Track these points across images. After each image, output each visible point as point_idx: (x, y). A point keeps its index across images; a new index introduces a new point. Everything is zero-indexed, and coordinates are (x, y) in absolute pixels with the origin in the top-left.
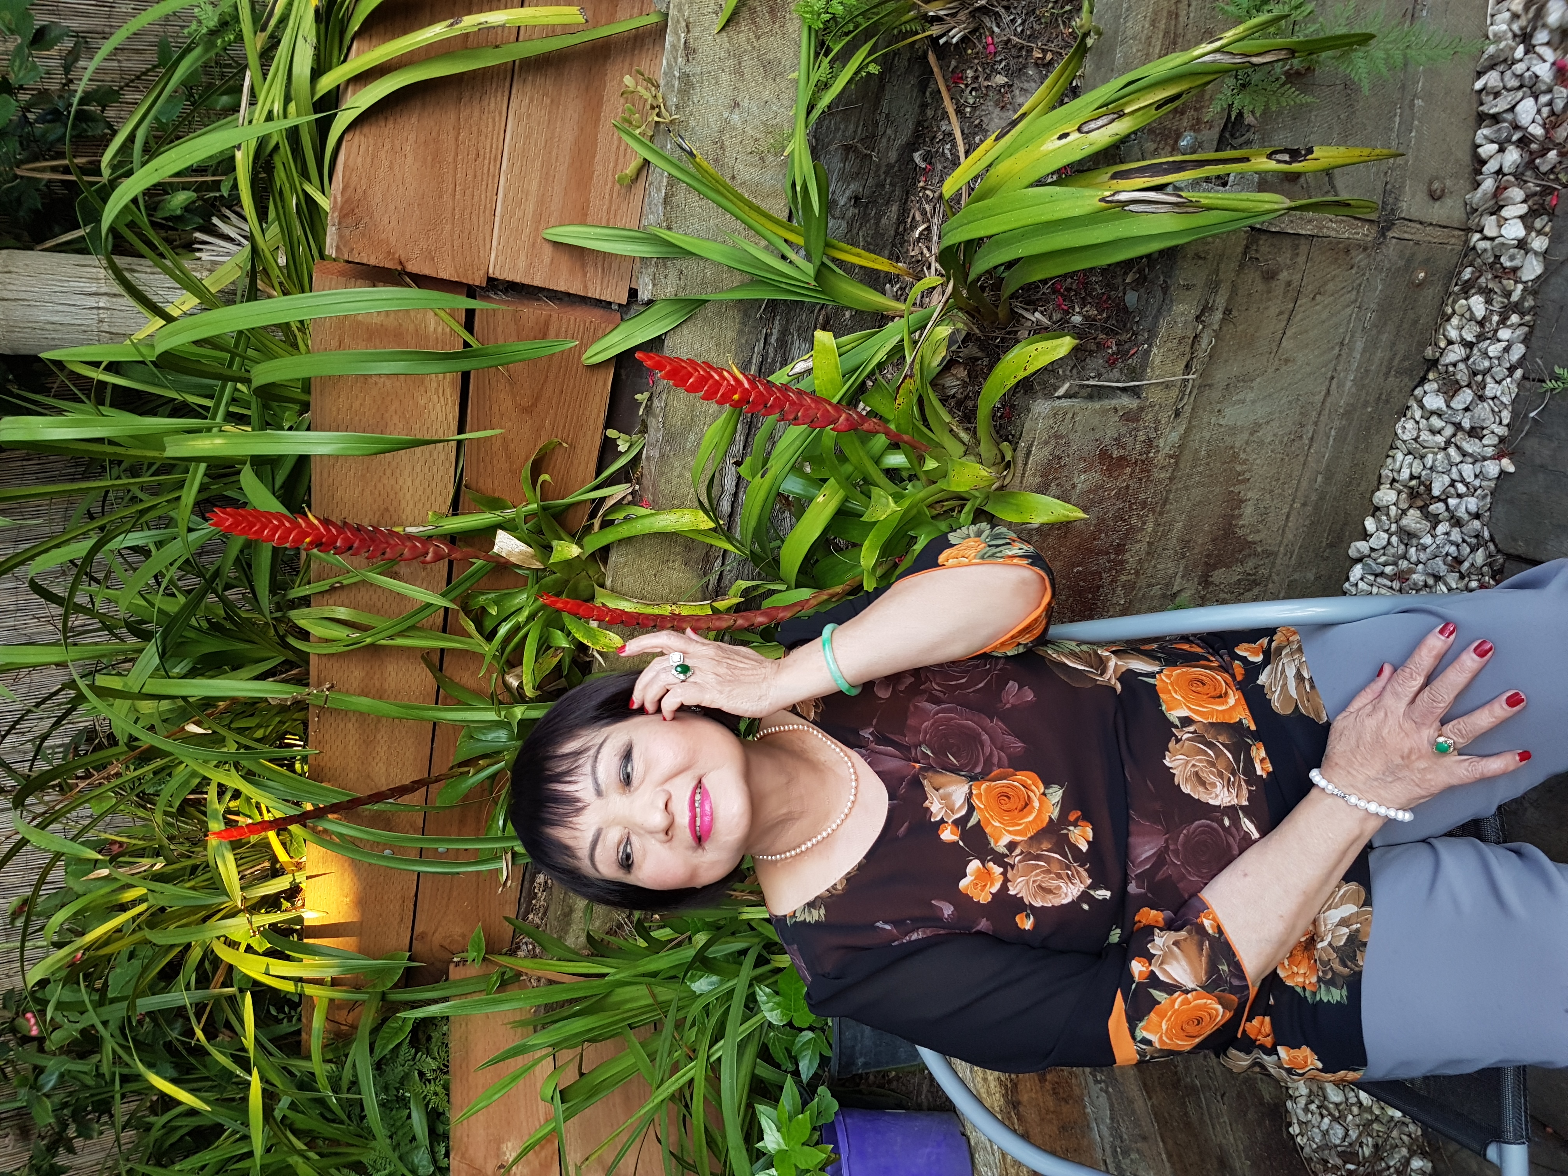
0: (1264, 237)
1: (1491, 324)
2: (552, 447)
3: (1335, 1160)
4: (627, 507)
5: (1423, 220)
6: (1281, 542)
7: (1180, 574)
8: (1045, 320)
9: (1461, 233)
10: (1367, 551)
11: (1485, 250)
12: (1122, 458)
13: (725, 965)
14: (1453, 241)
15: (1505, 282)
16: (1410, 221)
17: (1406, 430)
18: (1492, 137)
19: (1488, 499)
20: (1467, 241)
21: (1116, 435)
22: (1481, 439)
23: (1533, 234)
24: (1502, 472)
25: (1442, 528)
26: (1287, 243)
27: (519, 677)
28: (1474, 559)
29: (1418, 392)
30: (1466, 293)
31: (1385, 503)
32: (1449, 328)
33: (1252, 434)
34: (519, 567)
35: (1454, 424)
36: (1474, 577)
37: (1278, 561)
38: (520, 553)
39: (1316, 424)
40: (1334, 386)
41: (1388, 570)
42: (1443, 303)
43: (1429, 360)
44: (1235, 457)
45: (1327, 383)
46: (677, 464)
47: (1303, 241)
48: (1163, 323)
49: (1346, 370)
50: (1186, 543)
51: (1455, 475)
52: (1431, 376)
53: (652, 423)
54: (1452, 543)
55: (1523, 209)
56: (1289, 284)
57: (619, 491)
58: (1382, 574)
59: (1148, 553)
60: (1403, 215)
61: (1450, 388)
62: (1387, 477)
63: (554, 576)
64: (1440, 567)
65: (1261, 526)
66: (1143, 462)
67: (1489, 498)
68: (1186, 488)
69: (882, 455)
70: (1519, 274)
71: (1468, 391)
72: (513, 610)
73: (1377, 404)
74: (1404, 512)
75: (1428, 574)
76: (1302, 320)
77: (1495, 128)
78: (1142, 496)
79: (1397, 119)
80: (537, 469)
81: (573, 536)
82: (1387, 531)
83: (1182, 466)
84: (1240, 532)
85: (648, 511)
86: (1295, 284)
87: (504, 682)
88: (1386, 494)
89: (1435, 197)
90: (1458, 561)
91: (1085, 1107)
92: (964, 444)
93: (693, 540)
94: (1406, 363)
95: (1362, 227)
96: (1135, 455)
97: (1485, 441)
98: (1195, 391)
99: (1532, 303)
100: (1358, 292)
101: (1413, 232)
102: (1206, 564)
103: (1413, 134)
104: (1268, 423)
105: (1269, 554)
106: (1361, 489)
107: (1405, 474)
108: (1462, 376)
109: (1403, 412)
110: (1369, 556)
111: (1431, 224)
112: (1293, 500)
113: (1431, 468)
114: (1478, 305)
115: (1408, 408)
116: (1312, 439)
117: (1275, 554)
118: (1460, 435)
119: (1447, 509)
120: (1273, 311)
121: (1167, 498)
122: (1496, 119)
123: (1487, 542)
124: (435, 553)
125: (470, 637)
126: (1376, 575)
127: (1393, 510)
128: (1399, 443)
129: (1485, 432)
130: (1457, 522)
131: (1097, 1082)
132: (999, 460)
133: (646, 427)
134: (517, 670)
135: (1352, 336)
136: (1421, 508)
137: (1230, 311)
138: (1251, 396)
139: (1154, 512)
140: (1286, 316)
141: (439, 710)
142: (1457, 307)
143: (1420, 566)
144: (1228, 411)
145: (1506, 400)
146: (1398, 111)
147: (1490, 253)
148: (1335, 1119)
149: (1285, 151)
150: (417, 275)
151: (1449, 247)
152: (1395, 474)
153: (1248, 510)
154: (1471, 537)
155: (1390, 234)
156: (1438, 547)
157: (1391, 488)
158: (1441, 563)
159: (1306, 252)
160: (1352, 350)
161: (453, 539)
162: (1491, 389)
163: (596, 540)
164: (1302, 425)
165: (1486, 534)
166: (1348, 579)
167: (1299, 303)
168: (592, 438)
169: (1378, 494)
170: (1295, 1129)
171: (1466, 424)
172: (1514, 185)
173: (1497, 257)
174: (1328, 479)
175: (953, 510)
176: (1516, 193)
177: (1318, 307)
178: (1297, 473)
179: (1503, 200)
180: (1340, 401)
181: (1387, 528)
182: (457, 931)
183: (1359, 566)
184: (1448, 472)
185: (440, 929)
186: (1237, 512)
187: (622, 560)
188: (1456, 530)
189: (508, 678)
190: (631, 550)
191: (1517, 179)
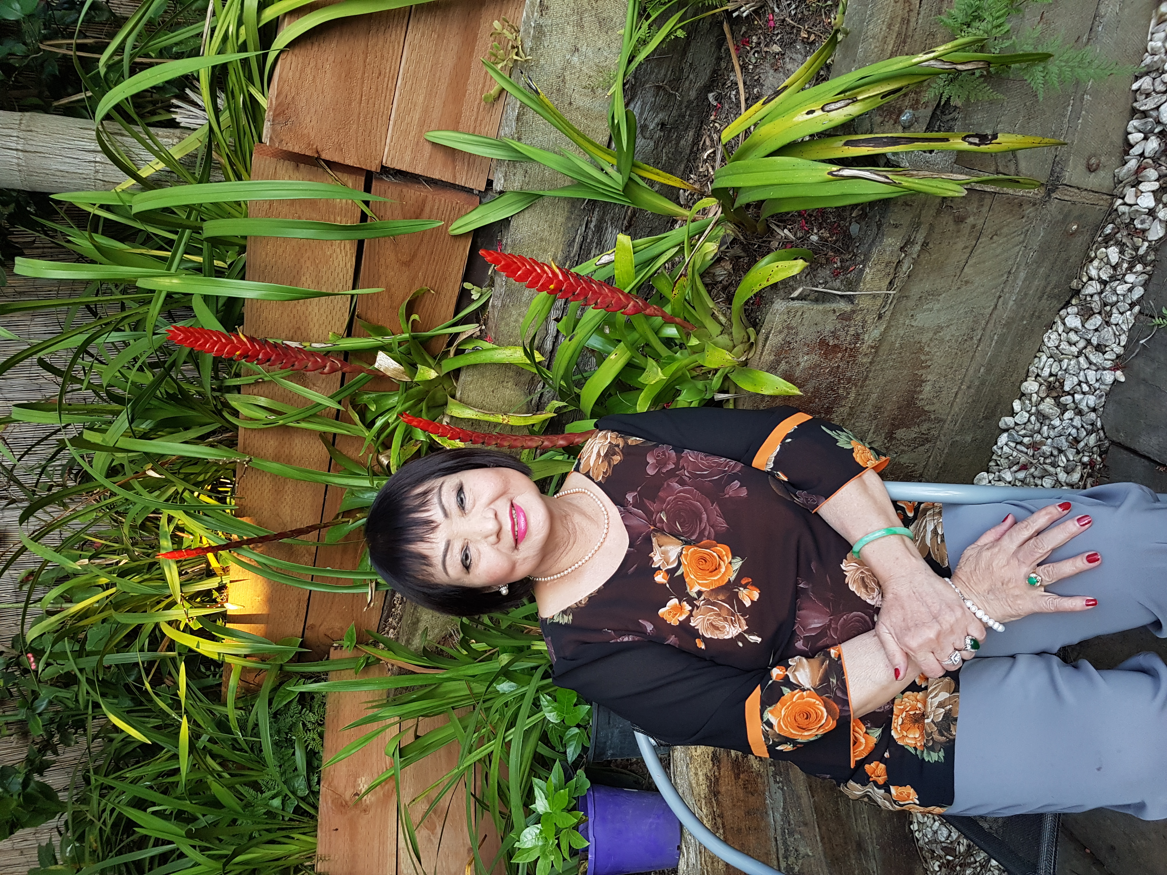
1: (1122, 269)
2: (422, 292)
3: (939, 852)
4: (476, 341)
5: (1080, 186)
6: (949, 413)
7: (872, 431)
8: (791, 236)
9: (1108, 197)
10: (1012, 425)
11: (1124, 213)
12: (836, 346)
13: (521, 676)
14: (1102, 202)
15: (1135, 239)
16: (1070, 186)
17: (1051, 339)
18: (1140, 128)
19: (1103, 399)
20: (1112, 204)
21: (833, 329)
22: (1104, 353)
23: (1161, 206)
25: (1068, 415)
26: (975, 197)
27: (388, 457)
28: (1088, 440)
29: (1063, 312)
30: (1107, 243)
31: (1029, 391)
32: (1091, 267)
33: (935, 334)
34: (393, 379)
35: (1086, 340)
36: (1086, 454)
37: (946, 426)
38: (394, 370)
39: (984, 330)
40: (1000, 303)
41: (1026, 440)
42: (1089, 249)
43: (1073, 290)
44: (921, 349)
45: (995, 300)
46: (514, 312)
47: (987, 196)
48: (875, 250)
49: (1011, 293)
50: (878, 409)
51: (1082, 378)
52: (1074, 302)
53: (498, 281)
54: (1074, 427)
55: (1156, 186)
56: (974, 226)
57: (471, 329)
58: (1021, 443)
59: (849, 414)
60: (1065, 182)
61: (1086, 313)
62: (1033, 372)
63: (418, 388)
64: (1063, 443)
65: (935, 400)
66: (851, 350)
68: (882, 370)
69: (661, 326)
70: (1146, 234)
71: (1098, 317)
72: (387, 408)
73: (1031, 319)
74: (1043, 399)
75: (1054, 447)
76: (981, 254)
77: (1143, 121)
78: (849, 374)
79: (1070, 108)
80: (410, 309)
81: (435, 358)
82: (1028, 412)
83: (880, 354)
84: (919, 404)
85: (492, 346)
86: (979, 227)
87: (378, 460)
88: (1030, 384)
89: (1091, 169)
90: (1077, 441)
91: (765, 799)
92: (721, 324)
93: (522, 370)
94: (1056, 291)
96: (846, 344)
97: (1107, 356)
98: (895, 302)
99: (1153, 257)
100: (1026, 235)
101: (1071, 195)
102: (893, 424)
103: (1080, 121)
104: (948, 326)
105: (939, 420)
106: (1013, 379)
107: (1046, 372)
108: (1096, 306)
109: (1051, 325)
110: (1014, 428)
111: (1086, 190)
112: (962, 383)
113: (1065, 370)
114: (1113, 253)
115: (1054, 323)
116: (980, 339)
117: (945, 421)
118: (1089, 348)
119: (1074, 401)
120: (960, 245)
121: (867, 376)
122: (1145, 114)
123: (1099, 430)
124: (331, 367)
125: (356, 424)
126: (1017, 443)
127: (1035, 397)
128: (1045, 348)
129: (1107, 349)
130: (1079, 412)
131: (776, 782)
132: (746, 339)
133: (493, 283)
134: (387, 452)
135: (1018, 268)
136: (1055, 398)
137: (927, 244)
138: (937, 306)
139: (856, 386)
140: (969, 250)
141: (330, 476)
142: (1098, 253)
143: (1050, 440)
144: (919, 316)
145: (1125, 327)
146: (1072, 102)
147: (1127, 215)
149: (976, 136)
150: (330, 161)
151: (1098, 208)
152: (1039, 371)
153: (927, 388)
154: (1087, 424)
155: (1054, 195)
156: (1063, 429)
157: (1035, 381)
158: (1064, 441)
159: (989, 203)
160: (1016, 278)
161: (347, 355)
162: (1116, 318)
163: (450, 364)
164: (973, 330)
165: (1099, 424)
166: (996, 444)
167: (980, 240)
168: (453, 287)
169: (1025, 384)
170: (915, 827)
171: (1095, 341)
172: (1151, 167)
173: (1133, 220)
174: (988, 371)
175: (709, 373)
176: (1152, 173)
177: (994, 245)
178: (966, 364)
179: (1142, 177)
180: (1005, 313)
181: (1028, 409)
182: (337, 625)
183: (1005, 435)
184: (1077, 375)
185: (325, 623)
186: (918, 389)
187: (469, 379)
188: (1078, 418)
189: (380, 457)
190: (476, 373)
191: (1154, 162)
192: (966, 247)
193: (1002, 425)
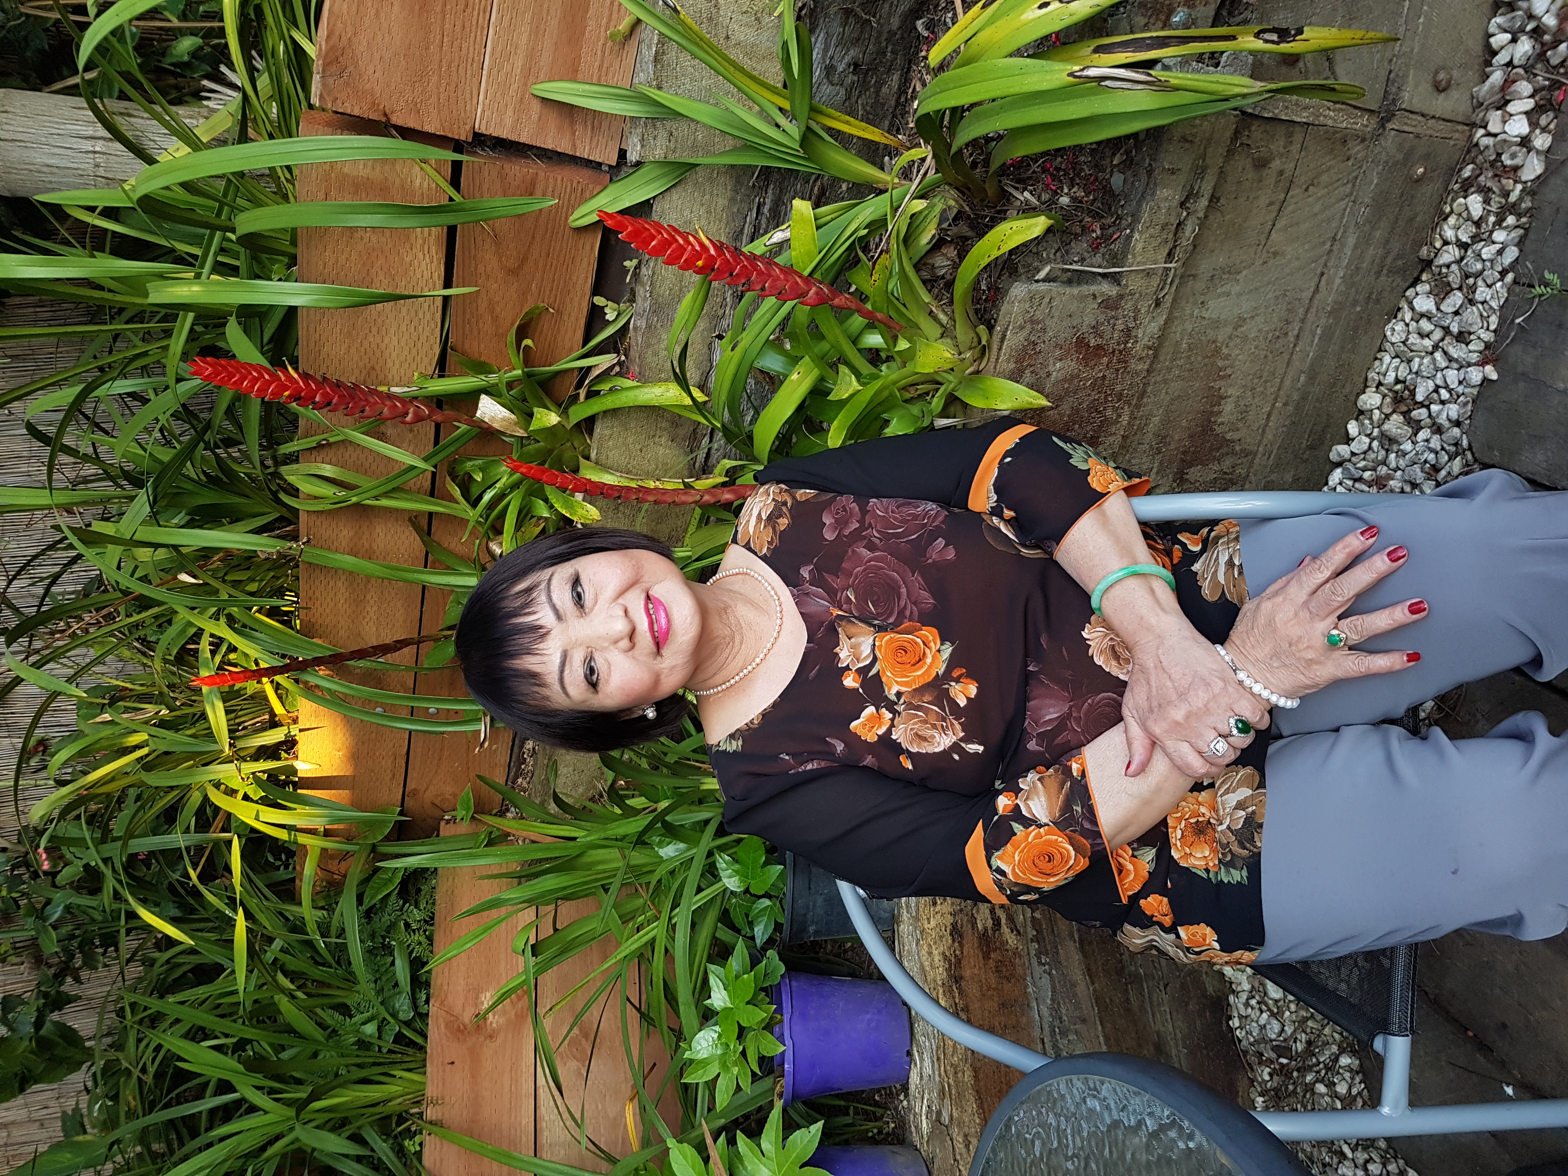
0: (1256, 123)
1: (1487, 224)
2: (538, 312)
3: (1269, 1054)
4: (613, 379)
5: (1425, 112)
6: (1261, 442)
7: (1155, 470)
8: (1032, 200)
9: (1466, 128)
10: (1347, 456)
11: (1487, 147)
12: (1099, 347)
13: (691, 832)
15: (1504, 181)
16: (1412, 112)
17: (1395, 332)
18: (1506, 26)
19: (1469, 407)
20: (1471, 136)
21: (1094, 323)
22: (1467, 344)
23: (1538, 131)
24: (1485, 380)
25: (1422, 435)
26: (1281, 130)
27: (501, 543)
28: (1451, 467)
29: (1410, 293)
30: (1466, 191)
31: (1368, 407)
32: (1446, 227)
34: (503, 433)
35: (1443, 328)
37: (1257, 461)
38: (503, 419)
39: (1303, 321)
40: (1323, 282)
41: (1367, 475)
42: (1442, 201)
43: (1423, 261)
44: (1218, 350)
45: (1317, 279)
46: (664, 336)
47: (1298, 129)
48: (1146, 208)
49: (1337, 267)
50: (1162, 438)
51: (1439, 382)
52: (1424, 277)
53: (640, 291)
54: (1432, 450)
55: (1529, 104)
56: (1281, 173)
57: (605, 361)
58: (1360, 480)
59: (1122, 447)
60: (1403, 106)
61: (1442, 291)
62: (1374, 380)
63: (537, 445)
64: (1418, 474)
65: (1240, 425)
66: (1120, 352)
67: (1470, 405)
68: (1165, 381)
69: (861, 334)
70: (1519, 173)
71: (1458, 294)
72: (497, 477)
73: (1367, 303)
74: (1387, 417)
75: (1405, 481)
76: (1293, 212)
77: (1510, 16)
78: (1118, 388)
80: (522, 332)
81: (560, 406)
82: (1368, 436)
83: (1161, 358)
84: (1219, 430)
85: (635, 383)
86: (1288, 174)
87: (487, 548)
88: (1370, 397)
89: (1440, 88)
90: (1436, 469)
91: (1026, 987)
92: (942, 325)
93: (680, 416)
94: (1400, 263)
95: (1362, 116)
96: (1113, 344)
97: (1471, 347)
98: (1177, 281)
99: (1530, 204)
100: (1354, 185)
101: (1414, 125)
102: (1183, 461)
103: (1421, 20)
104: (1252, 317)
105: (1246, 453)
106: (1346, 391)
107: (1391, 377)
108: (1454, 278)
109: (1394, 313)
110: (1350, 460)
111: (1433, 117)
112: (1276, 400)
113: (1416, 373)
114: (1475, 204)
115: (1399, 309)
116: (1298, 336)
117: (1256, 454)
118: (1448, 339)
119: (1430, 416)
120: (1263, 201)
121: (1145, 391)
122: (1511, 8)
123: (1464, 450)
124: (415, 413)
125: (456, 502)
126: (1355, 480)
127: (1377, 414)
128: (1388, 346)
129: (1472, 337)
130: (1438, 430)
131: (1040, 963)
132: (975, 344)
133: (634, 296)
134: (499, 537)
135: (1345, 232)
136: (1404, 414)
137: (1218, 199)
138: (1236, 289)
139: (1130, 405)
140: (1275, 207)
141: (427, 573)
142: (1455, 205)
143: (1399, 473)
144: (1211, 304)
145: (1494, 304)
147: (1492, 150)
148: (1273, 1015)
149: (1273, 30)
150: (401, 127)
151: (1452, 143)
152: (1381, 377)
153: (1228, 407)
154: (1449, 445)
155: (1389, 126)
156: (1417, 454)
157: (1377, 392)
158: (1418, 470)
159: (1300, 140)
160: (1343, 245)
161: (439, 402)
162: (1482, 293)
163: (581, 411)
164: (1288, 322)
165: (1465, 443)
166: (1326, 484)
167: (1291, 193)
168: (580, 304)
169: (1362, 397)
170: (1235, 1023)
171: (1455, 329)
172: (1523, 79)
173: (1499, 155)
174: (1312, 378)
175: (927, 394)
176: (1524, 87)
177: (1310, 199)
178: (1282, 371)
179: (1510, 94)
180: (1328, 298)
181: (1369, 432)
182: (448, 790)
183: (1339, 471)
184: (1433, 377)
185: (431, 787)
186: (1216, 409)
187: (607, 432)
188: (1437, 437)
189: (491, 544)
190: (616, 423)
191: (1526, 72)
192: (1271, 204)
193: (1333, 456)
